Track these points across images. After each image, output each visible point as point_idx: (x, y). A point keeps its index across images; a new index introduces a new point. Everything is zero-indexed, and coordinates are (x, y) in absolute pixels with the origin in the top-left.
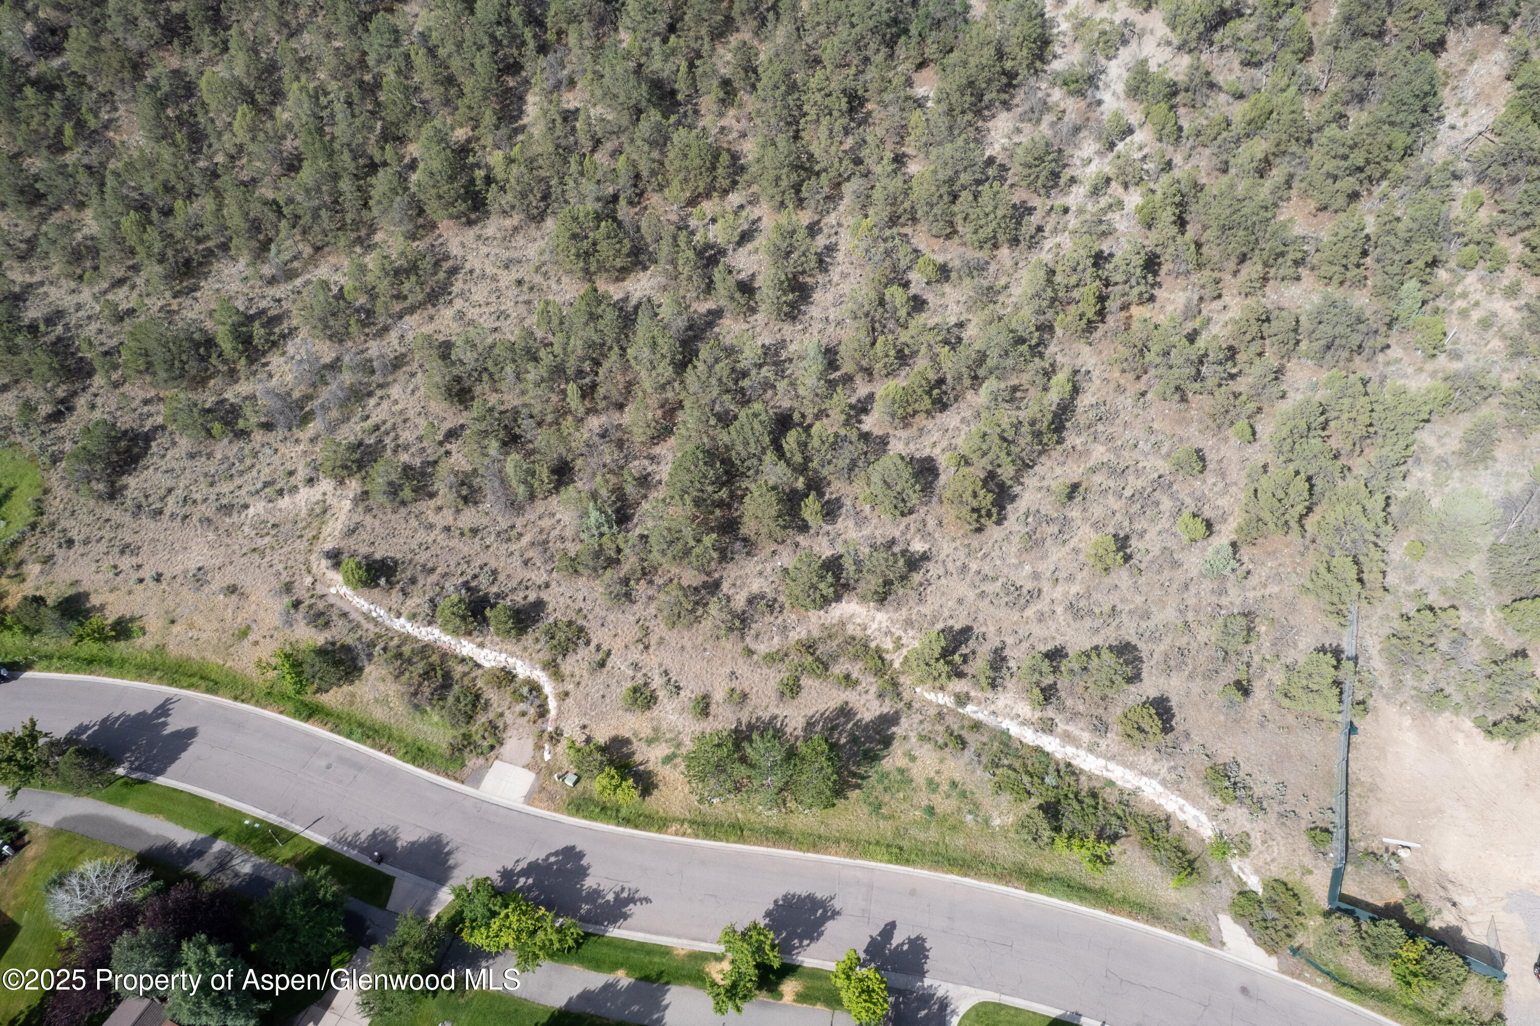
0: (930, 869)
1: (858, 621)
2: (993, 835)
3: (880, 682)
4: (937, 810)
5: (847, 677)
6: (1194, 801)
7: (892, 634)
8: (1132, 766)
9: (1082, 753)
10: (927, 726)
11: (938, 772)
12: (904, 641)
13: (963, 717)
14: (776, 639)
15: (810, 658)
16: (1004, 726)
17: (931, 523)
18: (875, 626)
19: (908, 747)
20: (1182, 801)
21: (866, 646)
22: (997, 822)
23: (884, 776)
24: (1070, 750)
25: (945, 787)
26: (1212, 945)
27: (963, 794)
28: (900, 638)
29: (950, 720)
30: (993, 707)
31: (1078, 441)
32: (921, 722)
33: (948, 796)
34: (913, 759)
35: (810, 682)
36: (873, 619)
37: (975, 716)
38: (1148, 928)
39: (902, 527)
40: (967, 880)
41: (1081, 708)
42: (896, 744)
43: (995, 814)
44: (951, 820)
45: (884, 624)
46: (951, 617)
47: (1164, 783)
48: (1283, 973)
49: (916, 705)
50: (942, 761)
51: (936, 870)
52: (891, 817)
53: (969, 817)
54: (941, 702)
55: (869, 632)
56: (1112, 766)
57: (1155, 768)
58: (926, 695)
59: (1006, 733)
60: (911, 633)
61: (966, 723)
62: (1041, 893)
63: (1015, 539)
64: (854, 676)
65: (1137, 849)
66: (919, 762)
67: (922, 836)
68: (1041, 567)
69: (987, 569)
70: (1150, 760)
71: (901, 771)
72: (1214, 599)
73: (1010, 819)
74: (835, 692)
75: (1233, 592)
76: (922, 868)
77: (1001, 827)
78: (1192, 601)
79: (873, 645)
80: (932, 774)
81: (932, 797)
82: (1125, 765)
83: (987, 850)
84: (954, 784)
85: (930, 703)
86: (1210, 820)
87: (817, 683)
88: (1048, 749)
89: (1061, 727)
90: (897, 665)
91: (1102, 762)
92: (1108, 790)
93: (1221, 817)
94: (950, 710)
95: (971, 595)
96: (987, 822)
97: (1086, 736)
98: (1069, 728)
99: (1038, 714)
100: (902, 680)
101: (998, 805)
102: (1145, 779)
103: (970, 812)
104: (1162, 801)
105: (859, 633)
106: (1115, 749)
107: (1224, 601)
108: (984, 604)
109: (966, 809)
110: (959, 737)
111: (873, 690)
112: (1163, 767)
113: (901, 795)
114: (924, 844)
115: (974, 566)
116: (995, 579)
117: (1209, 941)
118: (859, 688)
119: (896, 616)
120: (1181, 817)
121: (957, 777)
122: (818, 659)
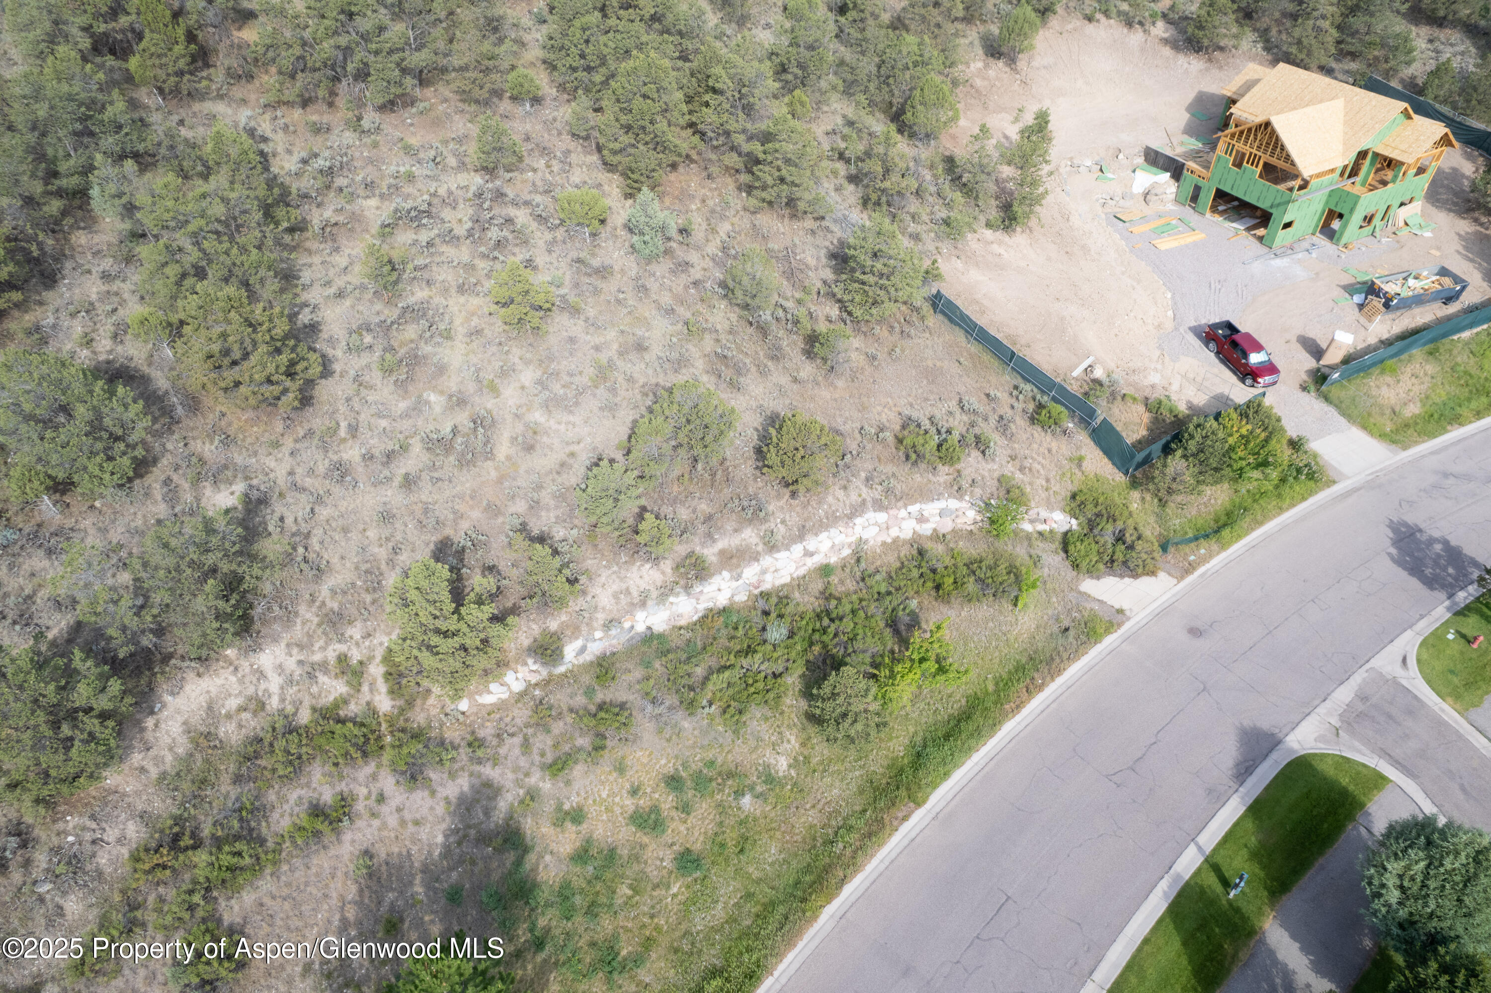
0: (790, 944)
1: (233, 703)
2: (799, 789)
3: (387, 755)
4: (697, 847)
5: (317, 811)
6: (925, 494)
7: (323, 666)
8: (832, 520)
9: (767, 561)
10: (542, 742)
11: (634, 792)
12: (356, 656)
13: (571, 676)
14: (73, 905)
15: (201, 857)
16: (640, 628)
17: (209, 449)
18: (274, 683)
19: (549, 807)
20: (914, 508)
21: (291, 730)
22: (782, 765)
23: (565, 893)
24: (750, 573)
25: (667, 801)
26: (1120, 625)
27: (701, 782)
28: (342, 659)
29: (560, 698)
30: (601, 617)
31: (328, 213)
32: (526, 745)
33: (685, 808)
34: (577, 816)
35: (248, 897)
36: (261, 674)
37: (588, 657)
38: (1060, 680)
39: (158, 492)
40: (848, 890)
41: (704, 507)
42: (528, 825)
43: (769, 757)
44: (731, 837)
45: (291, 664)
46: (395, 551)
47: (879, 506)
48: (1182, 578)
49: (487, 732)
50: (621, 769)
51: (799, 934)
52: (648, 943)
53: (747, 801)
54: (518, 687)
55: (274, 703)
56: (811, 543)
57: (854, 498)
58: (488, 699)
59: (650, 637)
60: (355, 632)
61: (586, 679)
62: (934, 786)
63: (375, 377)
64: (327, 796)
65: (944, 609)
66: (592, 811)
67: (719, 912)
68: (452, 383)
69: (379, 446)
70: (840, 494)
71: (581, 856)
72: (683, 279)
73: (792, 741)
74: (321, 861)
75: (693, 257)
76: (780, 956)
77: (795, 764)
78: (666, 299)
79: (305, 717)
80: (629, 804)
81: (668, 837)
82: (822, 526)
83: (812, 817)
84: (673, 782)
85: (501, 706)
86: (961, 498)
87: (266, 884)
88: (722, 600)
89: (710, 553)
90: (385, 704)
91: (797, 549)
92: (834, 579)
93: (965, 485)
94: (547, 682)
95: (392, 496)
96: (770, 779)
97: (750, 536)
98: (721, 545)
99: (667, 566)
100: (418, 718)
101: (759, 739)
102: (858, 521)
103: (739, 793)
104: (894, 532)
105: (253, 724)
106: (793, 519)
107: (696, 273)
108: (425, 493)
109: (725, 796)
110: (601, 707)
111: (388, 782)
112: (859, 491)
113: (624, 890)
114: (732, 920)
115: (352, 453)
116: (404, 448)
117: (1111, 626)
118: (360, 806)
119: (298, 631)
120: (926, 529)
121: (666, 765)
122: (218, 843)
